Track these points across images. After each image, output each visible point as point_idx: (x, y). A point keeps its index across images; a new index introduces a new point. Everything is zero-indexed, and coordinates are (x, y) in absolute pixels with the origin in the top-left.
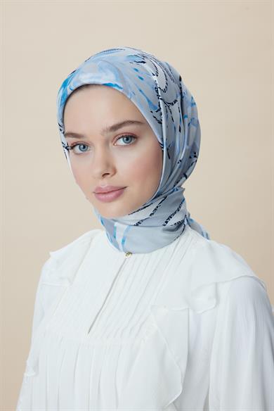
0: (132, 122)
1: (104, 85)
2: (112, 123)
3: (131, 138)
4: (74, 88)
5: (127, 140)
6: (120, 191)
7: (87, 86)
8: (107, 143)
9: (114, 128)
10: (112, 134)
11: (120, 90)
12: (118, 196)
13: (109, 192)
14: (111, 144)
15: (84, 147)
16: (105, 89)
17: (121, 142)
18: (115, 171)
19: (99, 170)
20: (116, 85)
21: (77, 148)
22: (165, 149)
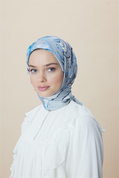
0: (54, 64)
1: (45, 49)
2: (47, 63)
3: (53, 69)
4: (34, 49)
5: (52, 69)
6: (48, 87)
7: (39, 49)
8: (44, 70)
9: (47, 65)
10: (47, 67)
11: (51, 52)
13: (43, 88)
14: (46, 71)
15: (36, 71)
17: (49, 70)
18: (46, 80)
19: (40, 80)
20: (49, 50)
21: (33, 71)
22: (65, 74)
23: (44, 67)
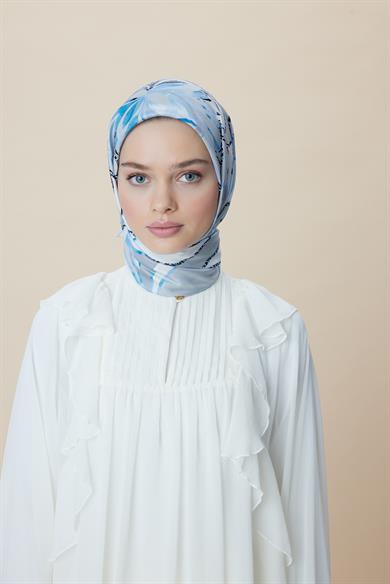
0: (200, 161)
1: (179, 120)
2: (181, 161)
3: (195, 176)
4: (145, 117)
5: (190, 177)
6: (179, 227)
7: (158, 118)
8: (171, 179)
9: (183, 165)
10: (179, 170)
11: (194, 127)
12: (175, 232)
13: (166, 228)
14: (174, 180)
15: (141, 179)
16: (178, 124)
17: (184, 179)
18: (177, 208)
19: (161, 205)
20: (191, 122)
21: (134, 179)
22: (222, 191)
23: (173, 170)
